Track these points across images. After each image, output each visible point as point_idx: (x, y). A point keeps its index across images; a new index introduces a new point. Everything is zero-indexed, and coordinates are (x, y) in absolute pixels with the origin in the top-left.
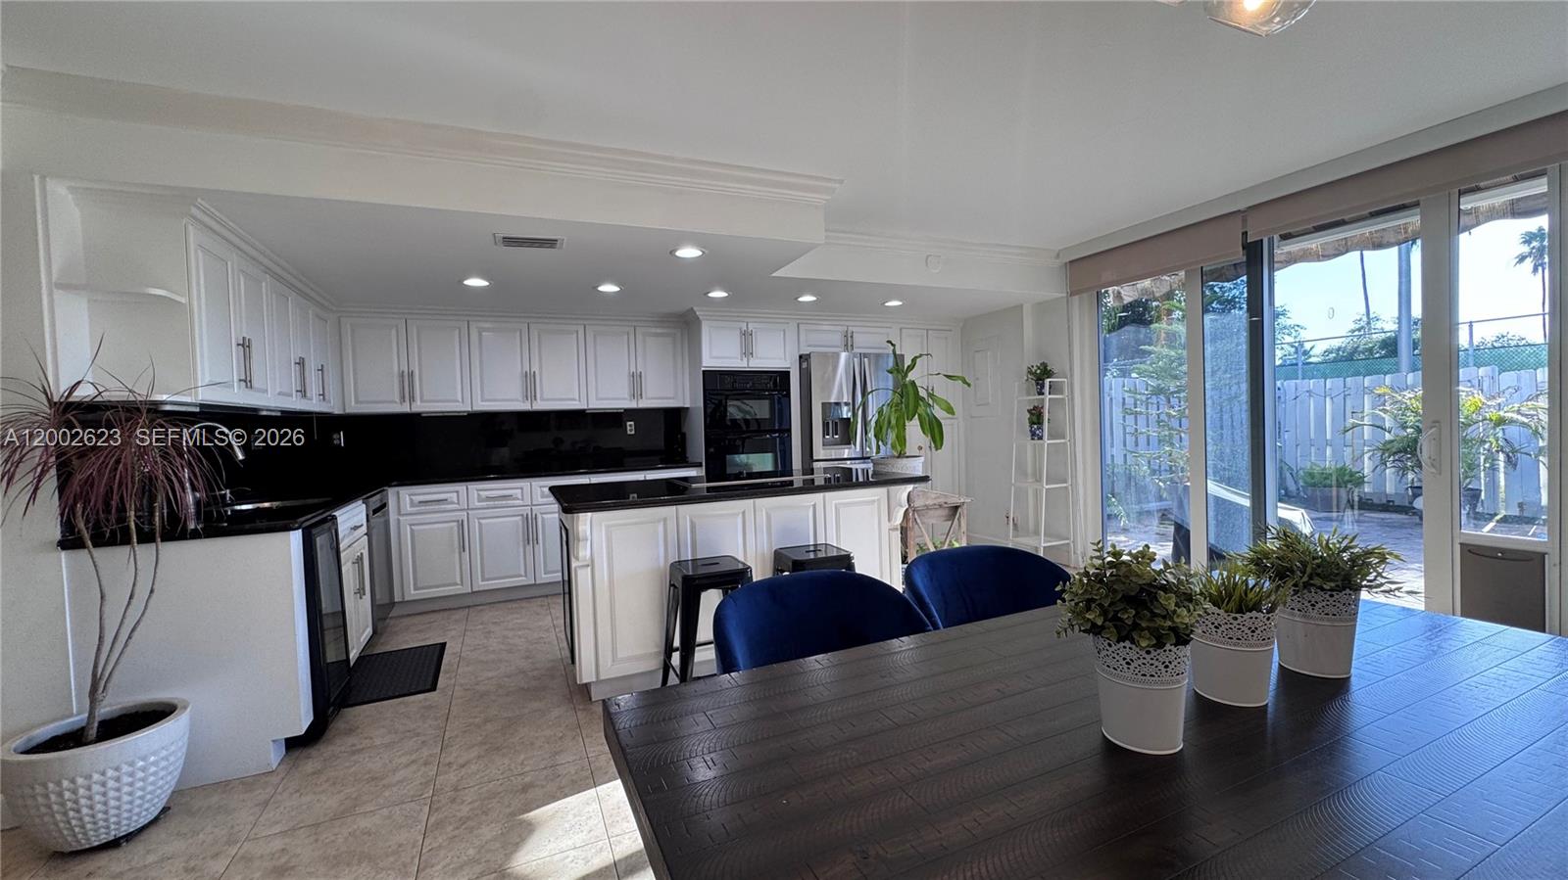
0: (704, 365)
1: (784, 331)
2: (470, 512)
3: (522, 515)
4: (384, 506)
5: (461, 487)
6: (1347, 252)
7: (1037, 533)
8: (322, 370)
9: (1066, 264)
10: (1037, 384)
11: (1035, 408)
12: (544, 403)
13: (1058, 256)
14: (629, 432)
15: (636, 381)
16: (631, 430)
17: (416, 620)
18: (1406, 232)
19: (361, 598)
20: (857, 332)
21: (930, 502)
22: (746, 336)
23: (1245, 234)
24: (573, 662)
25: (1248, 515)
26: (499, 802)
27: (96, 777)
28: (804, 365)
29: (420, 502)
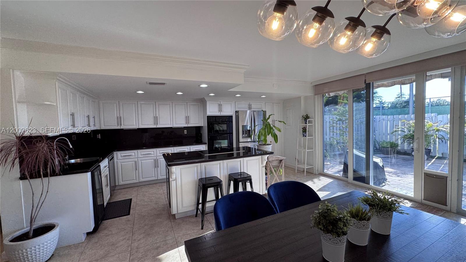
0: (207, 114)
1: (231, 104)
2: (138, 159)
3: (154, 159)
4: (113, 158)
5: (136, 151)
6: (395, 85)
7: (304, 163)
8: (94, 117)
9: (314, 86)
10: (305, 121)
11: (304, 127)
12: (160, 125)
13: (311, 83)
14: (185, 133)
15: (187, 119)
16: (186, 133)
17: (123, 190)
18: (411, 80)
19: (107, 187)
20: (252, 104)
21: (274, 159)
22: (220, 106)
23: (365, 80)
24: (170, 207)
25: (364, 161)
26: (150, 252)
27: (33, 248)
28: (237, 114)
29: (124, 156)
